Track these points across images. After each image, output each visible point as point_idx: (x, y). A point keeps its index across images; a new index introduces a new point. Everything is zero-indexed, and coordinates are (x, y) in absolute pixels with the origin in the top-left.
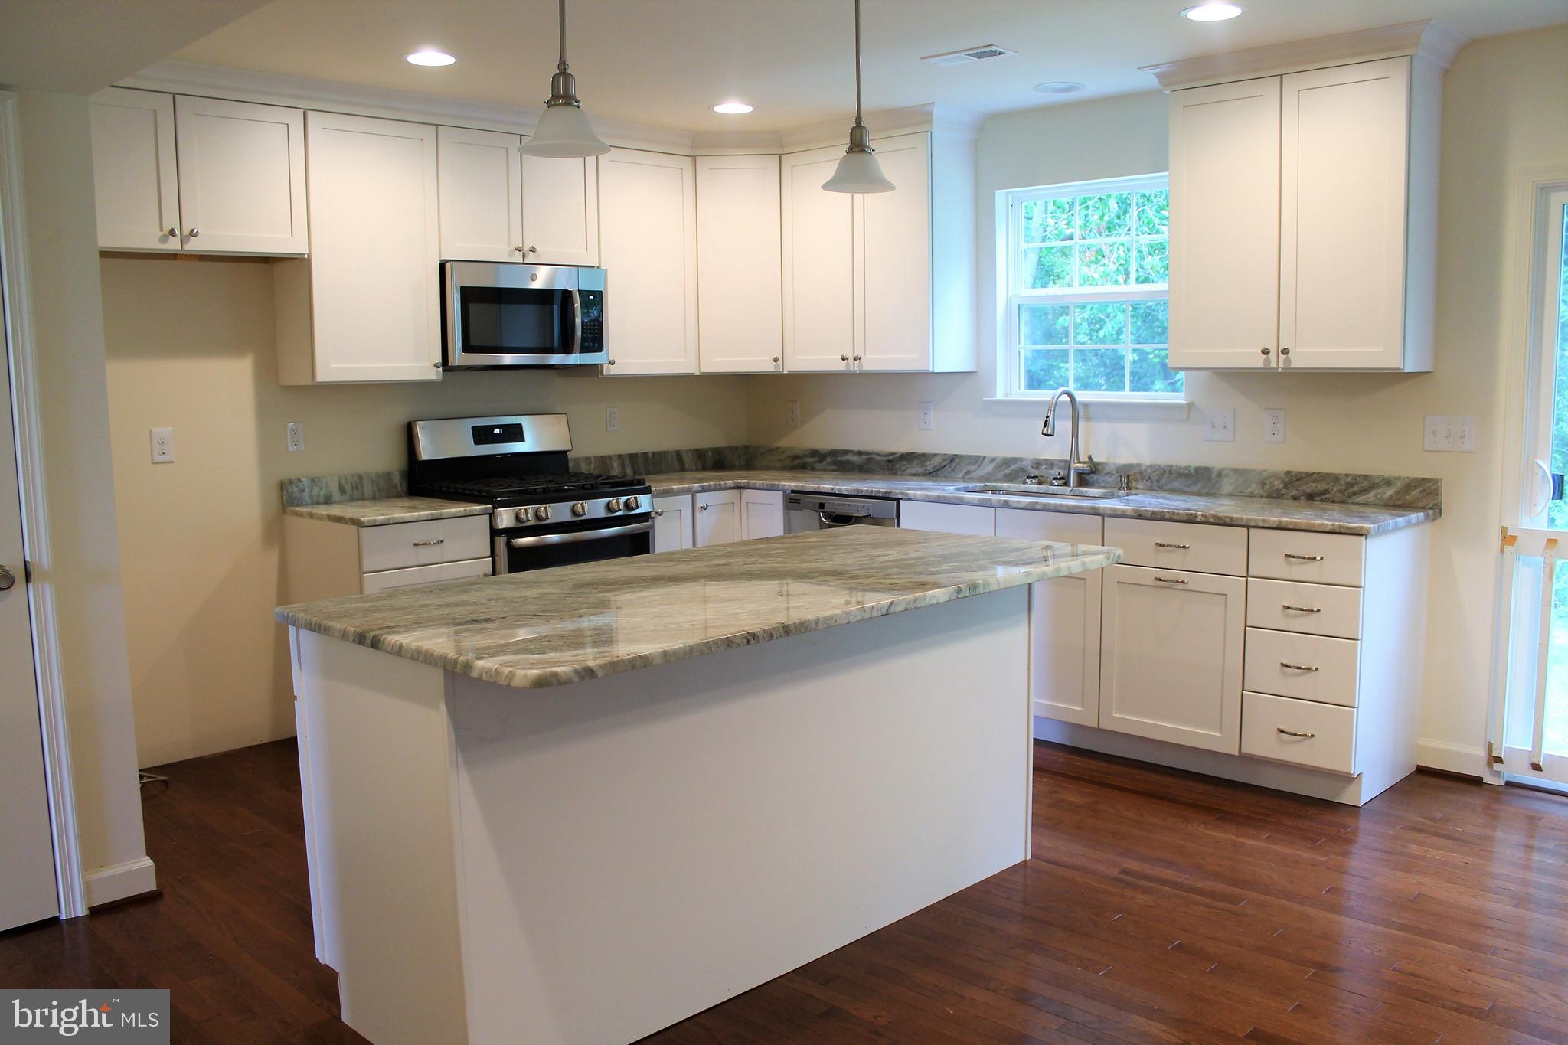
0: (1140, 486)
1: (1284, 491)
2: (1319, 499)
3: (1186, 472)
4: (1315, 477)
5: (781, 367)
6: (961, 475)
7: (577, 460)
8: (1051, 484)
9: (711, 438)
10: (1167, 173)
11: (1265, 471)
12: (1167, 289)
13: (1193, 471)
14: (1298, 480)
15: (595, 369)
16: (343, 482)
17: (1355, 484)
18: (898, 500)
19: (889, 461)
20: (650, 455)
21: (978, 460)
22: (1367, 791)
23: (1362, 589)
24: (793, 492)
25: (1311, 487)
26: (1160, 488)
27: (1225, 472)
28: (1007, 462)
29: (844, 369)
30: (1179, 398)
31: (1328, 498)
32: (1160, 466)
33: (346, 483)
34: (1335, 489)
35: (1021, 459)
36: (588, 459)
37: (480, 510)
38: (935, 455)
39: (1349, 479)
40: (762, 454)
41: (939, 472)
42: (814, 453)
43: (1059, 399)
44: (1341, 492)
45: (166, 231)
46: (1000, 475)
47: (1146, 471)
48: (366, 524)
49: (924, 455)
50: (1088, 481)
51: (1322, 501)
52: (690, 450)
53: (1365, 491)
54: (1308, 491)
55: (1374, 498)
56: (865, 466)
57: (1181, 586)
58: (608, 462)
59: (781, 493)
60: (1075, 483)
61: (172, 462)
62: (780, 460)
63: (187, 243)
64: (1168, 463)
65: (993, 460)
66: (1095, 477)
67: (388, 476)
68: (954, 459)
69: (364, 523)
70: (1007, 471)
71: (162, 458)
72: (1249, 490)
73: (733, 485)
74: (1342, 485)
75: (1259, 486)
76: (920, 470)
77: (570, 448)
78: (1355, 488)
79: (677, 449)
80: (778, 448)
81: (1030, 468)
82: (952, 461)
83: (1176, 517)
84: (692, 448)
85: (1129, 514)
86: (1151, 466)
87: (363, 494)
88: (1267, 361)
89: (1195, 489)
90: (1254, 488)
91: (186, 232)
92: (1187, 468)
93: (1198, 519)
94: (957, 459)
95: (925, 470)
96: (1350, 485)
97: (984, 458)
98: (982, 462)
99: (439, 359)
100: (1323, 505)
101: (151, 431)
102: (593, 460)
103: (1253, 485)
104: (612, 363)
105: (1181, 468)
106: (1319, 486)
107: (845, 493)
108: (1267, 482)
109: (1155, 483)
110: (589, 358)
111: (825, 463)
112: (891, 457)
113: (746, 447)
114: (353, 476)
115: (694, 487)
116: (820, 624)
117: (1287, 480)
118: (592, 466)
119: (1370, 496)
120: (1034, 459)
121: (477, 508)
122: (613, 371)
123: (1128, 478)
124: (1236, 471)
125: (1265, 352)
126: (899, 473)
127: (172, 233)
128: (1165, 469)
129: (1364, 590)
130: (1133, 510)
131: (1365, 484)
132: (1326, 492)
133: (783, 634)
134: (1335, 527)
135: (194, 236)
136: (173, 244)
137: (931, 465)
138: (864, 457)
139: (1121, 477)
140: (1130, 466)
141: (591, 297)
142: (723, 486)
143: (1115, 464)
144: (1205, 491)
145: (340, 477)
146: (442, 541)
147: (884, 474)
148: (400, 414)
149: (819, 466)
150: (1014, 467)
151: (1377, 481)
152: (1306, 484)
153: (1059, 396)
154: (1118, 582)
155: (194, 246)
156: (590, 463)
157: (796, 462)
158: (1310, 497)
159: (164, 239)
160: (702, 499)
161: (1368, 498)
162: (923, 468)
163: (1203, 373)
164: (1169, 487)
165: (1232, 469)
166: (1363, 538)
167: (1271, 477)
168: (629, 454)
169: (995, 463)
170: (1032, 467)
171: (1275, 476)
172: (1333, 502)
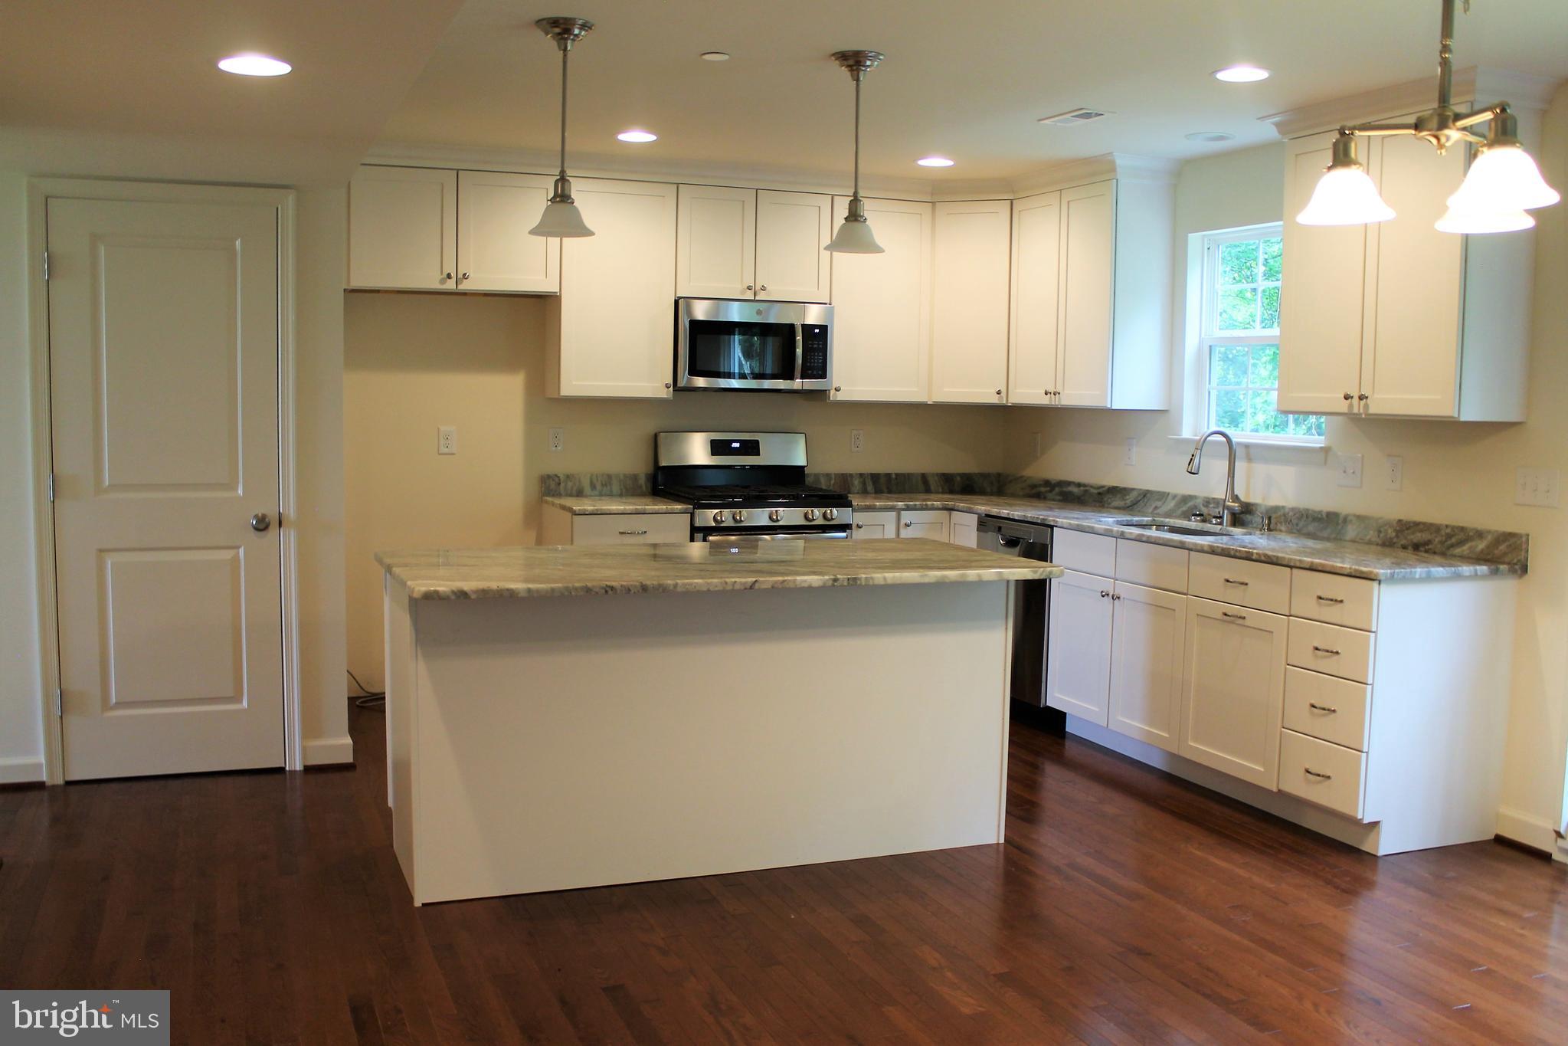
0: (1283, 528)
1: (1395, 540)
2: (1422, 549)
3: (1319, 516)
4: (1421, 526)
5: (1005, 399)
6: (1150, 510)
7: (817, 476)
8: (1211, 523)
9: (960, 463)
10: (1281, 223)
11: (1381, 518)
12: (1278, 334)
13: (1324, 516)
14: (1407, 529)
15: (821, 394)
16: (595, 480)
17: (1453, 536)
18: (1052, 527)
19: (1099, 494)
20: (894, 476)
21: (1163, 496)
22: (1387, 844)
23: (1373, 635)
24: (987, 516)
25: (1418, 537)
26: (1299, 531)
27: (1350, 518)
28: (1186, 499)
29: (1048, 403)
30: (1317, 441)
31: (1430, 549)
32: (1299, 509)
33: (597, 480)
34: (1437, 540)
35: (1195, 497)
36: (828, 475)
37: (680, 509)
38: (1133, 489)
39: (1449, 531)
40: (1011, 481)
41: (1135, 506)
42: (1047, 483)
43: (1209, 438)
44: (1442, 543)
45: (445, 275)
46: (1179, 512)
47: (1288, 513)
48: (577, 512)
49: (1125, 489)
50: (1243, 521)
51: (1426, 551)
52: (937, 474)
53: (1461, 543)
54: (1415, 541)
55: (1468, 551)
56: (1082, 498)
57: (1240, 621)
58: (849, 479)
59: (976, 516)
60: (1229, 523)
61: (453, 454)
62: (1023, 489)
63: (461, 284)
64: (1306, 507)
65: (1175, 497)
66: (1248, 517)
67: (635, 477)
68: (1146, 494)
69: (575, 511)
70: (1184, 508)
71: (446, 450)
72: (1368, 537)
73: (941, 507)
74: (1442, 536)
75: (1376, 533)
76: (1121, 503)
77: (806, 465)
78: (1454, 540)
79: (923, 472)
80: (1022, 477)
81: (1201, 506)
82: (1144, 496)
83: (1238, 554)
84: (935, 472)
85: (1206, 549)
86: (1293, 509)
87: (611, 491)
88: (1351, 406)
89: (1325, 534)
90: (1371, 535)
91: (460, 276)
92: (1320, 512)
93: (1254, 557)
94: (1148, 495)
95: (1125, 504)
96: (1449, 536)
97: (1169, 494)
98: (1166, 499)
99: (670, 381)
100: (1426, 555)
101: (438, 429)
102: (833, 476)
103: (1371, 532)
104: (837, 390)
105: (1315, 512)
106: (1424, 536)
107: (1016, 518)
108: (1382, 529)
109: (1295, 527)
110: (810, 384)
111: (1054, 493)
112: (1101, 490)
113: (999, 475)
114: (603, 475)
115: (898, 505)
116: (678, 588)
117: (1398, 528)
118: (832, 482)
119: (1465, 549)
120: (1205, 497)
121: (679, 507)
122: (841, 397)
123: (1273, 520)
124: (1359, 517)
125: (1347, 397)
126: (1106, 505)
127: (449, 276)
128: (1303, 512)
129: (1376, 636)
130: (1209, 545)
131: (1461, 536)
132: (1429, 542)
133: (641, 591)
134: (1352, 571)
135: (466, 279)
136: (450, 285)
137: (1130, 498)
138: (1082, 488)
139: (1263, 518)
140: (1276, 509)
141: (817, 331)
142: (930, 507)
143: (1265, 506)
144: (1333, 536)
145: (592, 475)
146: (645, 532)
147: (1095, 506)
148: (649, 426)
149: (1050, 495)
150: (1190, 504)
151: (1471, 534)
152: (1413, 533)
153: (1209, 436)
154: (1198, 615)
155: (465, 286)
156: (830, 479)
157: (1034, 491)
158: (1416, 547)
159: (443, 281)
160: (907, 517)
161: (1463, 551)
162: (1124, 502)
163: (1340, 418)
164: (1305, 531)
165: (1355, 516)
166: (1375, 584)
167: (1386, 525)
168: (871, 474)
169: (1176, 499)
170: (1203, 505)
171: (1388, 524)
172: (1435, 553)
